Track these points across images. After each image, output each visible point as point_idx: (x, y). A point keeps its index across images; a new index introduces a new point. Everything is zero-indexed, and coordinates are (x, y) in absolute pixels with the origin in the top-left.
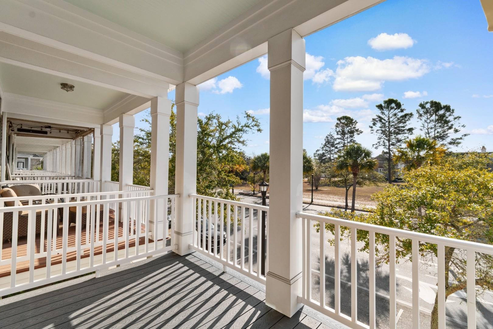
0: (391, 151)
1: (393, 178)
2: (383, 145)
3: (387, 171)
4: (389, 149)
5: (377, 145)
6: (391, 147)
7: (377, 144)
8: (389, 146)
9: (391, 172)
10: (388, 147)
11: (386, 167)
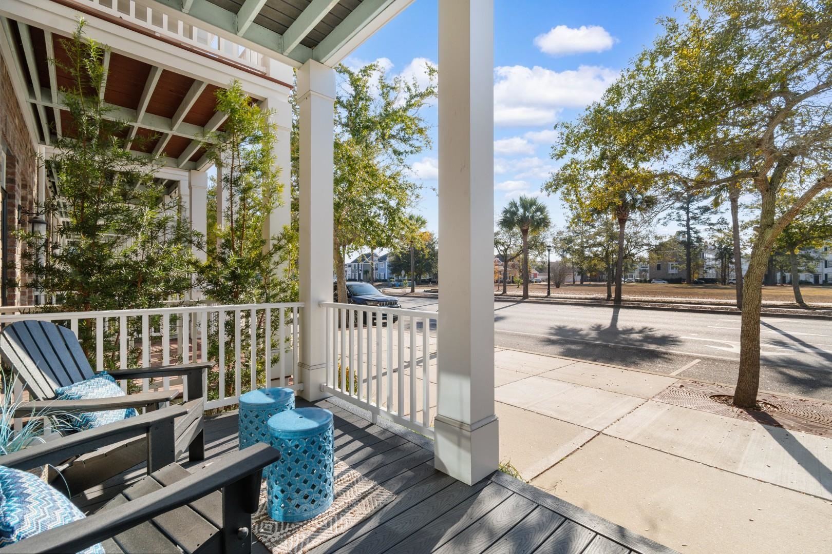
0: (692, 229)
1: (696, 277)
2: (677, 220)
3: (685, 265)
4: (688, 226)
5: (666, 220)
6: (691, 222)
7: (665, 218)
8: (688, 220)
9: (692, 265)
10: (685, 223)
11: (682, 258)
